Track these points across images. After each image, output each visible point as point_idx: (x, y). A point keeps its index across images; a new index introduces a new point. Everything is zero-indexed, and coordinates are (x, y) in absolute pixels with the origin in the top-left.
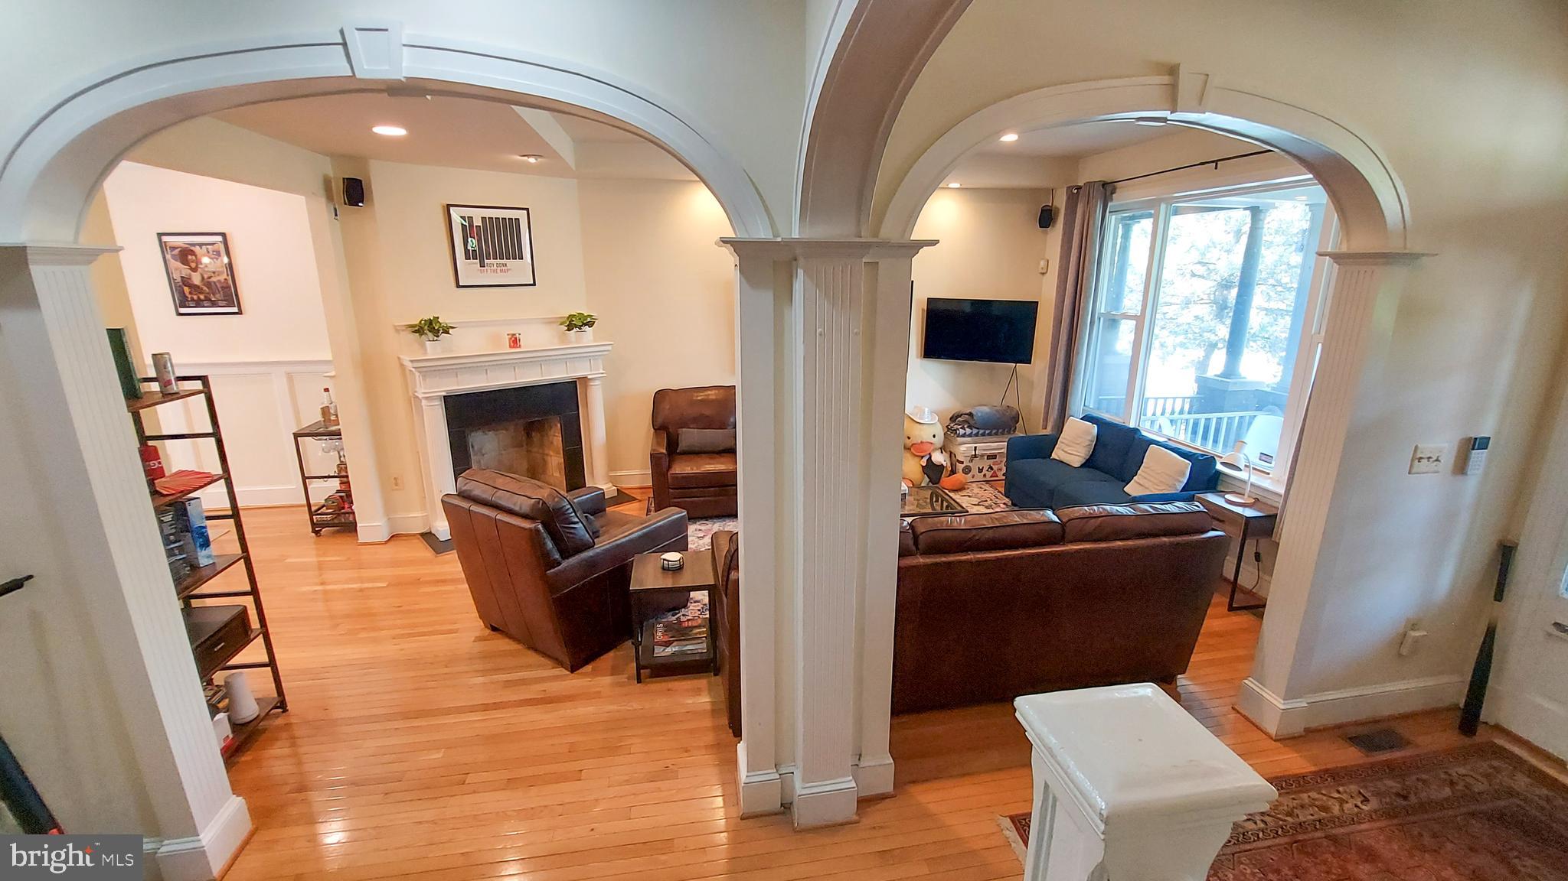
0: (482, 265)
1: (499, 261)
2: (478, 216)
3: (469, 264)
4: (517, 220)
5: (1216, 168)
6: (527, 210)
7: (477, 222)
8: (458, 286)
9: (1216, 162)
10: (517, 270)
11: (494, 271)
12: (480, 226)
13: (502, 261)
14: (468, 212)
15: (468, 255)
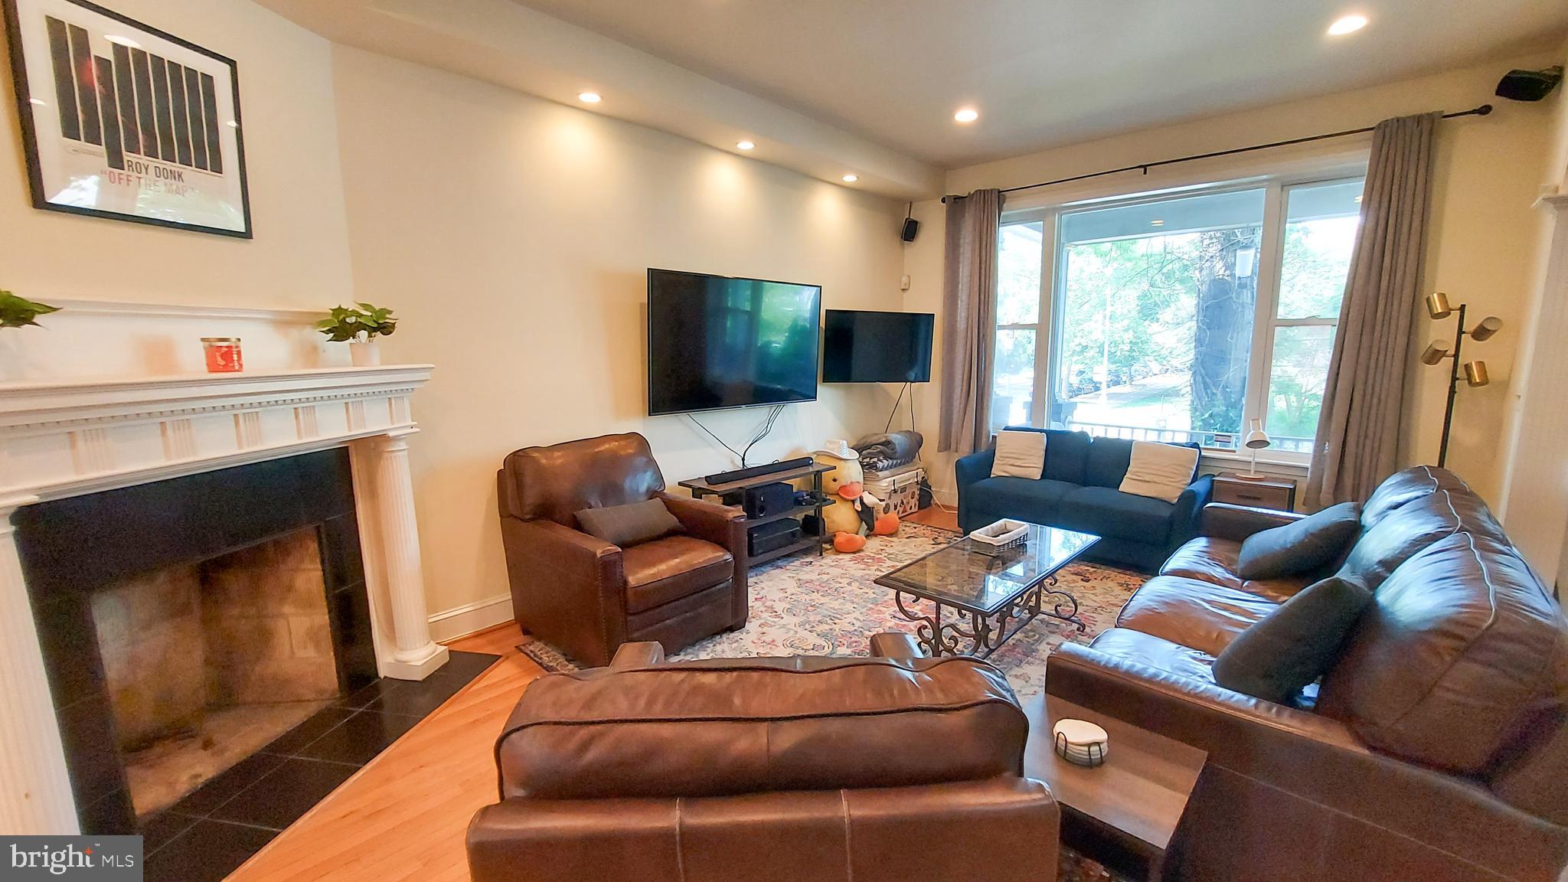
0: (115, 162)
1: (160, 162)
5: (1145, 173)
6: (233, 64)
7: (101, 50)
8: (40, 204)
9: (1145, 167)
11: (149, 185)
12: (108, 63)
13: (169, 165)
15: (71, 128)
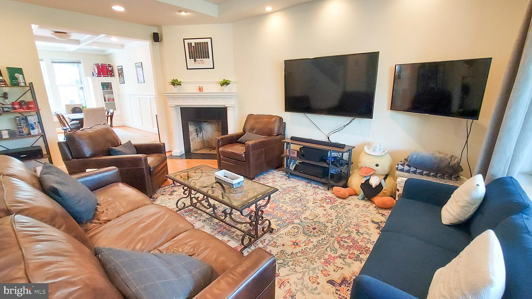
0: (195, 61)
1: (201, 59)
2: (193, 42)
3: (191, 60)
4: (207, 43)
6: (211, 38)
7: (193, 45)
8: (187, 69)
10: (207, 62)
11: (199, 63)
12: (194, 46)
13: (202, 59)
14: (190, 41)
15: (190, 57)
